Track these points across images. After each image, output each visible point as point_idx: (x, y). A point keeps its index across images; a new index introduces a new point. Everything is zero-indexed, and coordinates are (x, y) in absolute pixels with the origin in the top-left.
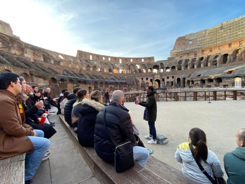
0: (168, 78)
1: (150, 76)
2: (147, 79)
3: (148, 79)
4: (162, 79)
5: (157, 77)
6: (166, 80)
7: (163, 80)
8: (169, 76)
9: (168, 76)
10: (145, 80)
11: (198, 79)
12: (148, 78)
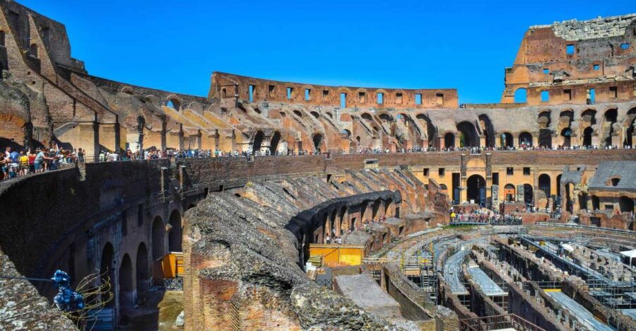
0: (510, 171)
1: (451, 162)
2: (441, 172)
3: (446, 172)
4: (491, 176)
5: (475, 169)
6: (504, 179)
7: (495, 178)
8: (515, 167)
9: (509, 166)
10: (433, 174)
11: (614, 194)
12: (446, 167)
